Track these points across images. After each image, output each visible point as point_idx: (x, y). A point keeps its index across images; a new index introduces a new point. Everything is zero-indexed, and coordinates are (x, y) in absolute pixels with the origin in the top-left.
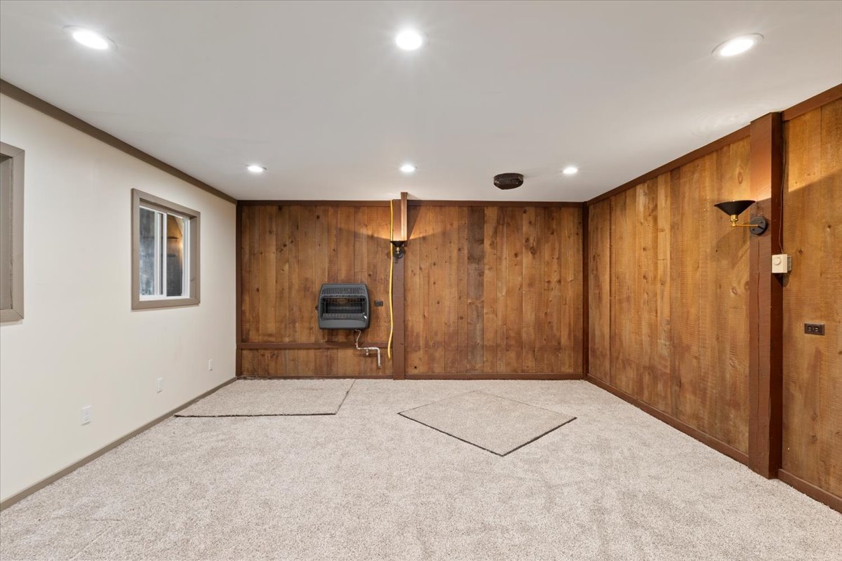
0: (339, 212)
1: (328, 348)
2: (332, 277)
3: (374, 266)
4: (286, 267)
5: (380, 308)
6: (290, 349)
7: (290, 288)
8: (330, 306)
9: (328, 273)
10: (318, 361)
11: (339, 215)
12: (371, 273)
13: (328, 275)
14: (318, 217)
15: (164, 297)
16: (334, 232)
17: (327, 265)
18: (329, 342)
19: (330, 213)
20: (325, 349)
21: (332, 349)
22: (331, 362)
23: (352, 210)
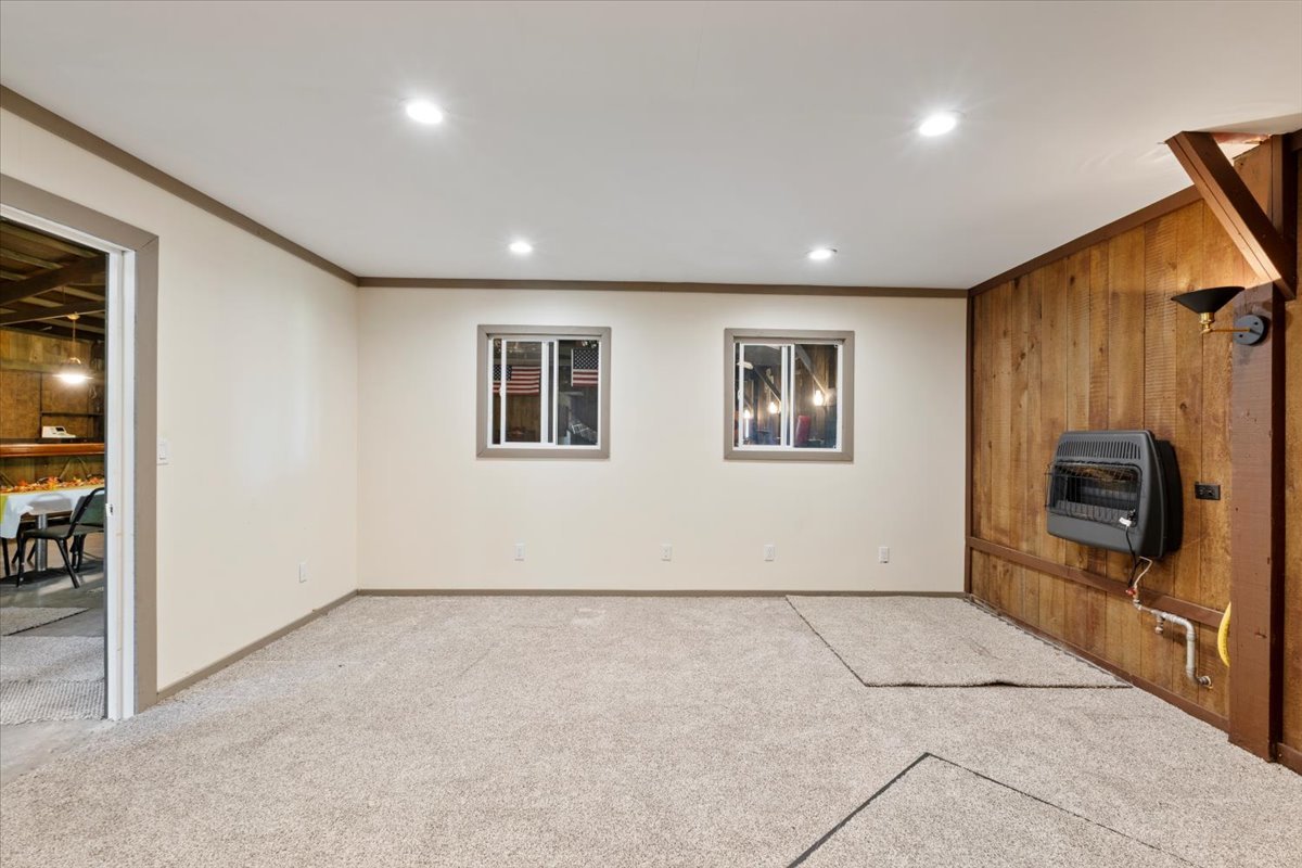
0: (1112, 251)
1: (1088, 587)
2: (1099, 416)
3: (1194, 377)
4: (1024, 400)
5: (1209, 503)
6: (1028, 567)
7: (1029, 442)
8: (1084, 485)
9: (1091, 407)
10: (1069, 608)
11: (1111, 260)
12: (1187, 401)
13: (1091, 411)
14: (1072, 280)
15: (791, 448)
16: (1100, 306)
17: (1086, 388)
18: (1089, 571)
19: (1093, 264)
20: (1082, 585)
21: (1097, 591)
22: (1094, 621)
23: (1139, 236)
